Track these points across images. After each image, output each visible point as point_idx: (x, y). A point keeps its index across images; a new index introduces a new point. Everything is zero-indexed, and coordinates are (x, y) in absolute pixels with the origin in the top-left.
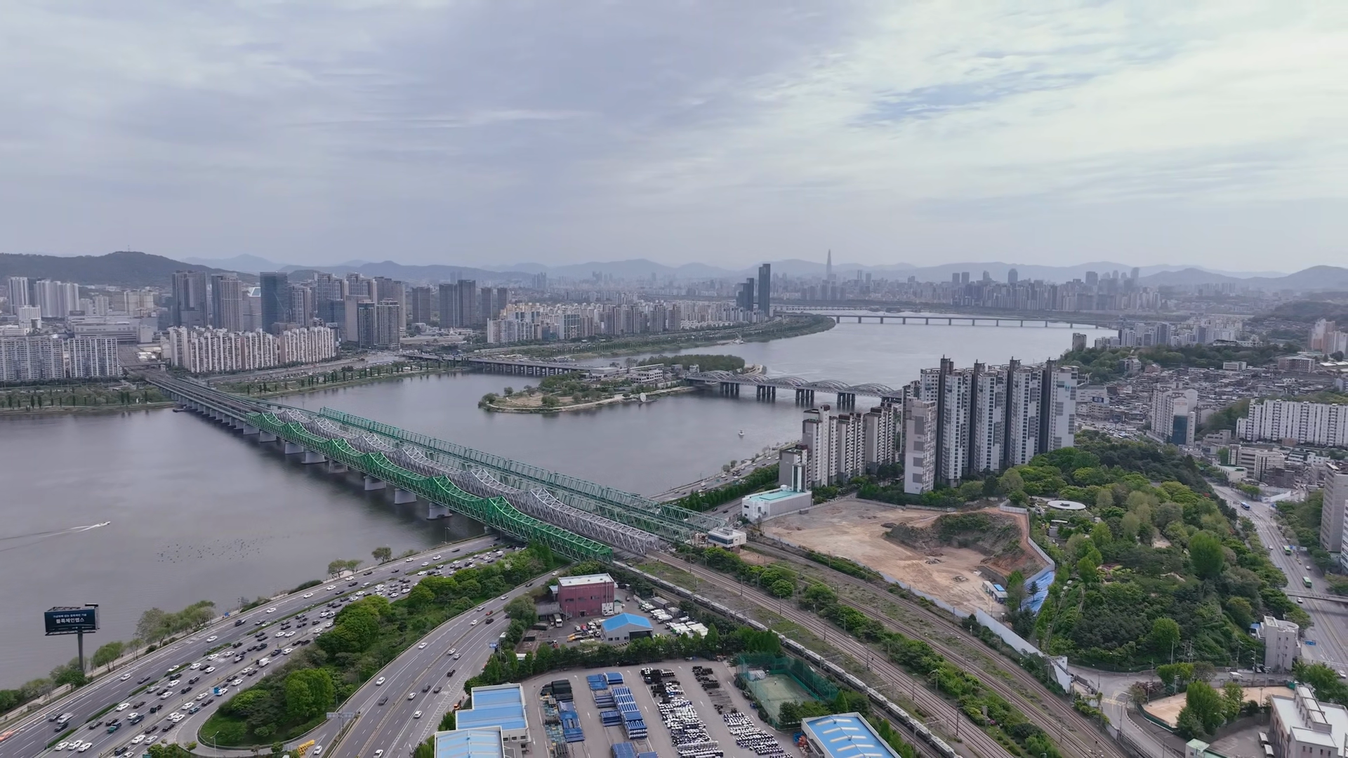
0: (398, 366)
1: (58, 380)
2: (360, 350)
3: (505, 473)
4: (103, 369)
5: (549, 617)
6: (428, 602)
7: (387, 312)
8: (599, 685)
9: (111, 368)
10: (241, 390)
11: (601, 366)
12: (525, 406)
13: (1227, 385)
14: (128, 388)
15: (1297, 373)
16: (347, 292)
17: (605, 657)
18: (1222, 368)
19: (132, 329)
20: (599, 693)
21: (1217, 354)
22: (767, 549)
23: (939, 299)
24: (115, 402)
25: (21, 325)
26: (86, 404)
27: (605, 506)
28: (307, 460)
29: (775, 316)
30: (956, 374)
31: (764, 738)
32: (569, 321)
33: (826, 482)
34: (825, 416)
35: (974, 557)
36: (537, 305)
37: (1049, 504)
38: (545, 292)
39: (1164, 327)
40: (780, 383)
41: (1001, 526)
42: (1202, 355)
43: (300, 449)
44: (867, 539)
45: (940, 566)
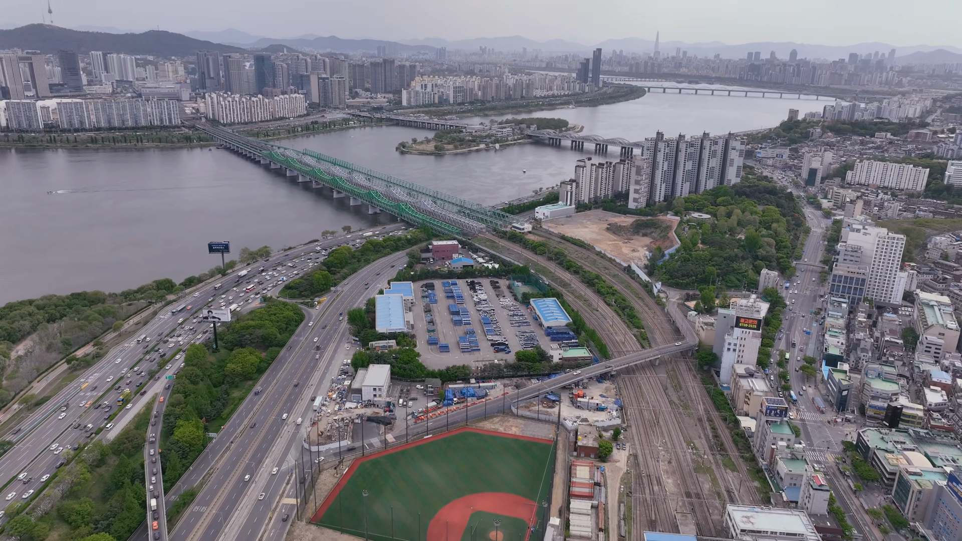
0: (346, 121)
1: (146, 127)
2: (321, 109)
3: (410, 191)
4: (170, 120)
5: (427, 259)
6: (371, 250)
7: (337, 83)
8: (447, 285)
9: (175, 119)
10: (253, 135)
11: (475, 123)
12: (424, 150)
13: (870, 149)
14: (188, 133)
15: (918, 142)
16: (311, 69)
17: (451, 275)
18: (874, 137)
19: (176, 91)
20: (446, 288)
21: (874, 127)
22: (542, 234)
23: (730, 74)
24: (182, 141)
25: (105, 86)
26: (167, 142)
27: (463, 210)
28: (300, 179)
29: (603, 86)
30: (664, 142)
31: (513, 305)
32: (457, 90)
33: (587, 201)
34: (588, 163)
35: (647, 240)
36: (437, 77)
37: (693, 215)
38: (442, 64)
39: (854, 105)
40: (588, 139)
41: (664, 226)
42: (864, 128)
43: (295, 173)
44: (597, 231)
45: (628, 245)
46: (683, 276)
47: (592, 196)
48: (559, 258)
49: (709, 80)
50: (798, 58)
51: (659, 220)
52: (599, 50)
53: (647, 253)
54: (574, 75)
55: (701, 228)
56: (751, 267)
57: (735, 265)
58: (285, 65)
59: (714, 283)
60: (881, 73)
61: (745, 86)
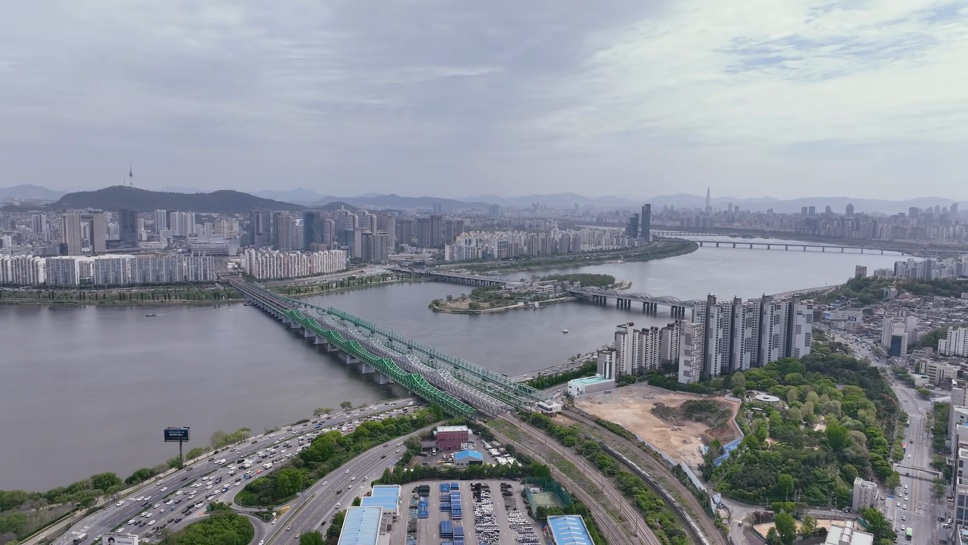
0: (384, 276)
1: (180, 283)
2: (362, 264)
3: (431, 356)
4: (205, 275)
5: (429, 449)
6: (365, 436)
7: (380, 238)
8: (445, 489)
9: (210, 275)
10: (284, 292)
11: (516, 280)
12: (458, 309)
13: (958, 311)
14: (219, 289)
16: (357, 225)
17: (453, 474)
18: (960, 297)
19: (224, 247)
20: (444, 494)
21: (958, 286)
22: (574, 415)
23: (785, 228)
24: (211, 298)
25: (161, 242)
26: (194, 299)
28: (317, 342)
29: (654, 241)
30: (717, 306)
31: (526, 525)
32: (502, 245)
33: (629, 372)
34: (630, 330)
35: (702, 428)
36: (483, 232)
37: (758, 397)
38: (493, 220)
39: (929, 262)
40: (634, 297)
41: (722, 409)
42: (946, 287)
43: (314, 334)
44: (640, 412)
45: (678, 433)
46: (749, 485)
47: (636, 366)
48: (590, 452)
49: (764, 234)
50: (855, 212)
51: (715, 401)
52: (648, 206)
53: (702, 446)
54: (624, 229)
55: (768, 416)
56: (838, 472)
57: (817, 471)
58: (333, 222)
59: (791, 495)
60: (948, 228)
61: (802, 240)
